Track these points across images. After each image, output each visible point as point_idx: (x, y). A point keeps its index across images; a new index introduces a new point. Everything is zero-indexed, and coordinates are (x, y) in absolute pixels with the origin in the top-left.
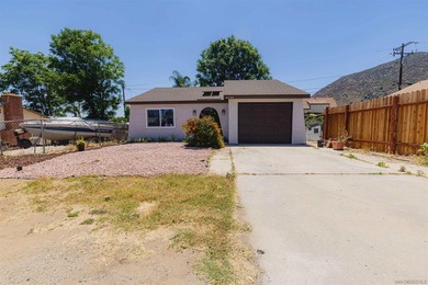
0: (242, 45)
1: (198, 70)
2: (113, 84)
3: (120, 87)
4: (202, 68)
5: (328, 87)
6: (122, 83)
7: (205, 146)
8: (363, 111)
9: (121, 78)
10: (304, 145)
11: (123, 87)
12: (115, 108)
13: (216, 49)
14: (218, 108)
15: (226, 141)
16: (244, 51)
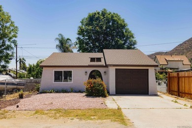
0: (112, 17)
1: (79, 34)
2: (7, 43)
3: (13, 45)
4: (81, 32)
5: (185, 43)
6: (14, 42)
7: (99, 96)
8: (185, 77)
9: (14, 38)
10: (156, 95)
11: (16, 46)
12: (7, 62)
13: (92, 19)
14: (102, 70)
15: (108, 92)
16: (114, 21)
